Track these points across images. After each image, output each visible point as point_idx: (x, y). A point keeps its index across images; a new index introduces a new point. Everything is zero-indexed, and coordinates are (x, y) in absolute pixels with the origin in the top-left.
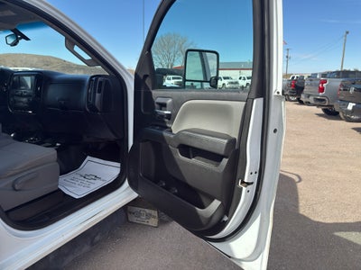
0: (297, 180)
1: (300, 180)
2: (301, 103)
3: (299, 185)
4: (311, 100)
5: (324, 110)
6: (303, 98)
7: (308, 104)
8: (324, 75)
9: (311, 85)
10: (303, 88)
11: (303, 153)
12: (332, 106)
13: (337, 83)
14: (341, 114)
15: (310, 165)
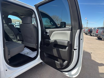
0: (91, 53)
1: (92, 53)
2: (91, 36)
3: (91, 54)
4: (94, 35)
5: (98, 38)
6: (92, 34)
7: (93, 36)
8: (98, 28)
9: (94, 31)
10: (92, 32)
11: (92, 48)
12: (100, 37)
13: (101, 30)
14: (102, 39)
15: (94, 50)
